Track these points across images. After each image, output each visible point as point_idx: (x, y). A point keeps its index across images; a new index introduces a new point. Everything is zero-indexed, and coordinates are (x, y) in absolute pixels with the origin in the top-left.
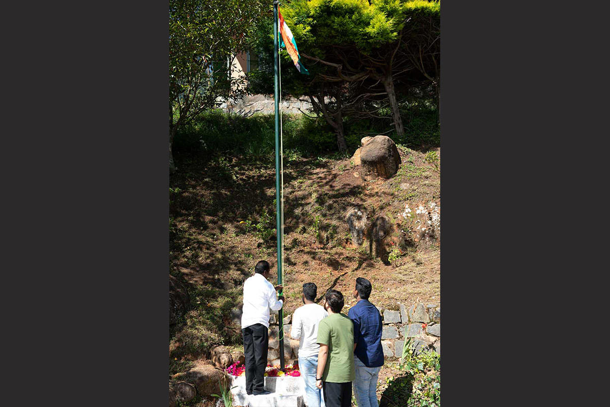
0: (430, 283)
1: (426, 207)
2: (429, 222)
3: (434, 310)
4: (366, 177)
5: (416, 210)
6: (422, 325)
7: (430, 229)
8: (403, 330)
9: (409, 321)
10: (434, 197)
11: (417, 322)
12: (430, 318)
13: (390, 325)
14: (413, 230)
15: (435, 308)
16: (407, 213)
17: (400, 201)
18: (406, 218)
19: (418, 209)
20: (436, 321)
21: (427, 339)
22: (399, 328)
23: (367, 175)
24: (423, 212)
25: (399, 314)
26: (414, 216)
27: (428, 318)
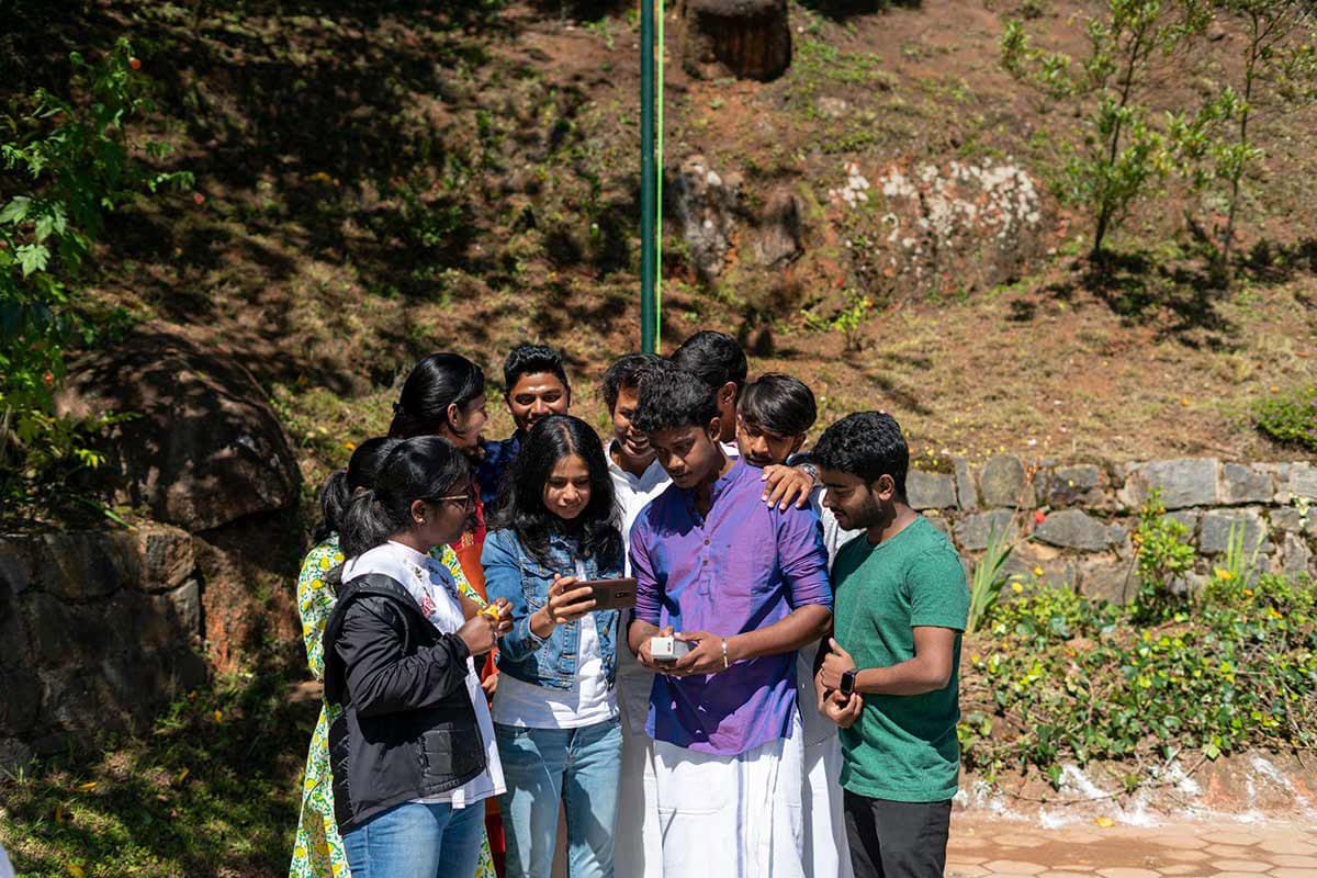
0: (994, 398)
1: (911, 177)
2: (924, 223)
3: (1050, 474)
4: (701, 67)
5: (883, 184)
6: (1015, 515)
7: (926, 243)
8: (965, 529)
9: (981, 502)
10: (930, 150)
11: (1003, 507)
12: (1037, 495)
13: (925, 512)
14: (880, 244)
15: (1052, 468)
16: (855, 190)
17: (828, 153)
18: (854, 205)
19: (889, 181)
20: (1056, 503)
21: (1030, 554)
22: (952, 523)
23: (705, 60)
24: (904, 191)
25: (953, 485)
26: (878, 201)
27: (1032, 496)
